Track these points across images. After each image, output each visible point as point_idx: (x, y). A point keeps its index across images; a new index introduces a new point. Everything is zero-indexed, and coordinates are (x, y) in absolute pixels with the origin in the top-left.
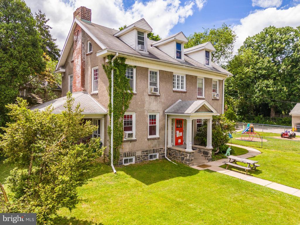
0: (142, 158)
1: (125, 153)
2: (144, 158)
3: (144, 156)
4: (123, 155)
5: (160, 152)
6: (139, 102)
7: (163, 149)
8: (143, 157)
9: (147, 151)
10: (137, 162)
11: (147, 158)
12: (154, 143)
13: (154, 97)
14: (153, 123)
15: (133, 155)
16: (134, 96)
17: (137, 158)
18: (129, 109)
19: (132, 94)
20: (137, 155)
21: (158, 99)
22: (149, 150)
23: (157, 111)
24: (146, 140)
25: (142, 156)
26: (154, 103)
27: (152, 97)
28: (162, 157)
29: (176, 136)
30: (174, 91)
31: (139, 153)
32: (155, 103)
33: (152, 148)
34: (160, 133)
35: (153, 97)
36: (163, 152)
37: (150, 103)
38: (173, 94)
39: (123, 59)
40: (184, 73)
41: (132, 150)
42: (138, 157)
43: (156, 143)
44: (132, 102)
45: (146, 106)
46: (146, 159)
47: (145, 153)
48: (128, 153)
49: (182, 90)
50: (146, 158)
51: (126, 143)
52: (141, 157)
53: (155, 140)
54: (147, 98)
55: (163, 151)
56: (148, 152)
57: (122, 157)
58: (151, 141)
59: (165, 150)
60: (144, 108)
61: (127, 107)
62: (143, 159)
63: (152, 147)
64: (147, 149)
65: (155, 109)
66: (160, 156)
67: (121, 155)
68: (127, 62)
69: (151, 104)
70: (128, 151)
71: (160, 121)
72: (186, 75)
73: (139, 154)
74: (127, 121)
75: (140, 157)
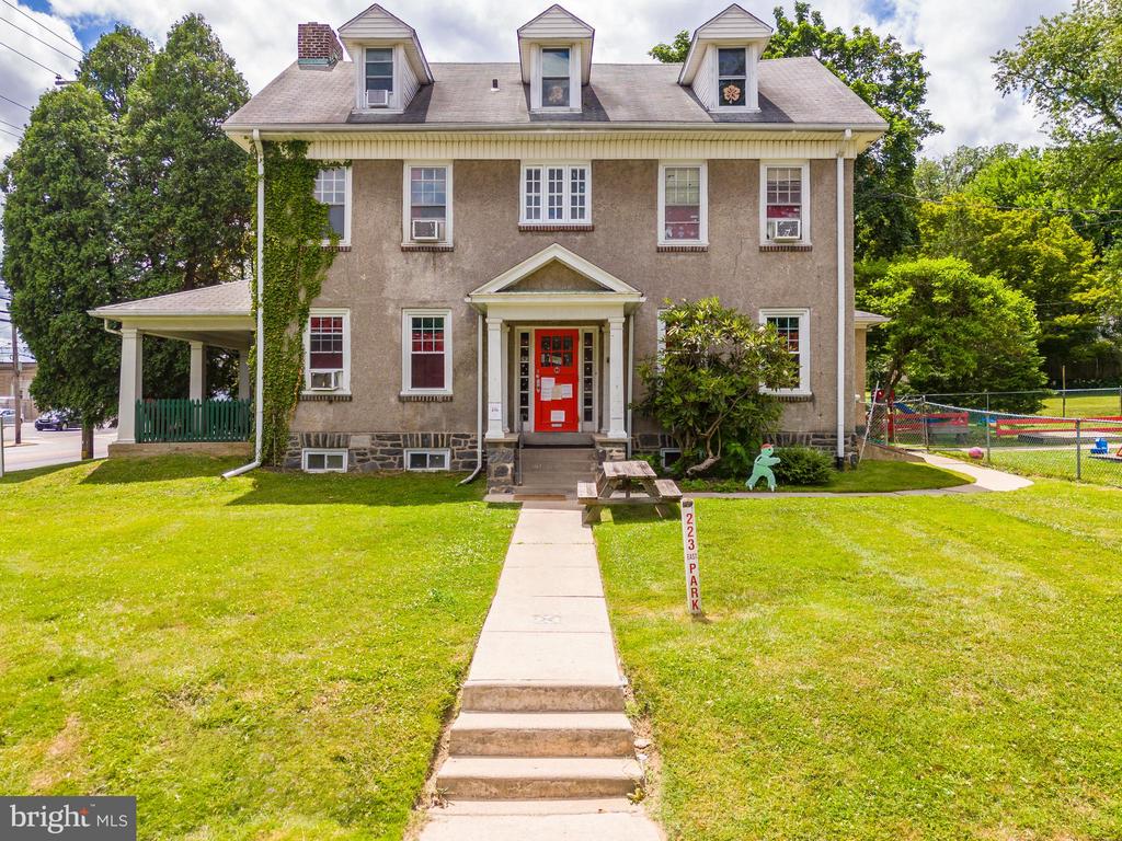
0: (374, 458)
1: (308, 436)
2: (383, 459)
3: (382, 452)
4: (298, 441)
5: (455, 448)
6: (362, 273)
7: (468, 436)
8: (378, 455)
9: (397, 437)
10: (354, 469)
11: (396, 462)
12: (427, 415)
13: (424, 254)
14: (428, 346)
15: (339, 444)
16: (341, 257)
17: (356, 457)
18: (322, 297)
19: (333, 252)
20: (352, 445)
21: (442, 261)
22: (405, 436)
23: (440, 305)
24: (393, 400)
25: (373, 452)
26: (427, 275)
27: (416, 255)
28: (463, 467)
29: (538, 395)
30: (524, 230)
31: (362, 441)
32: (430, 276)
33: (422, 429)
34: (454, 380)
35: (421, 257)
36: (468, 450)
37: (408, 277)
38: (521, 238)
39: (298, 146)
40: (581, 156)
41: (335, 427)
42: (358, 454)
43: (436, 415)
44: (334, 277)
45: (393, 287)
46: (392, 465)
47: (389, 443)
48: (318, 436)
49: (578, 222)
50: (392, 460)
51: (313, 405)
52: (369, 456)
53: (432, 404)
54: (395, 261)
55: (469, 444)
56: (401, 442)
57: (297, 444)
58: (414, 405)
59: (476, 442)
60: (383, 295)
61: (314, 291)
62: (378, 463)
63: (417, 427)
64: (398, 430)
65: (432, 296)
66: (456, 459)
67: (291, 438)
68: (312, 154)
69: (415, 280)
70: (319, 430)
71: (454, 339)
72: (593, 161)
73: (361, 445)
74: (324, 337)
75: (366, 454)
